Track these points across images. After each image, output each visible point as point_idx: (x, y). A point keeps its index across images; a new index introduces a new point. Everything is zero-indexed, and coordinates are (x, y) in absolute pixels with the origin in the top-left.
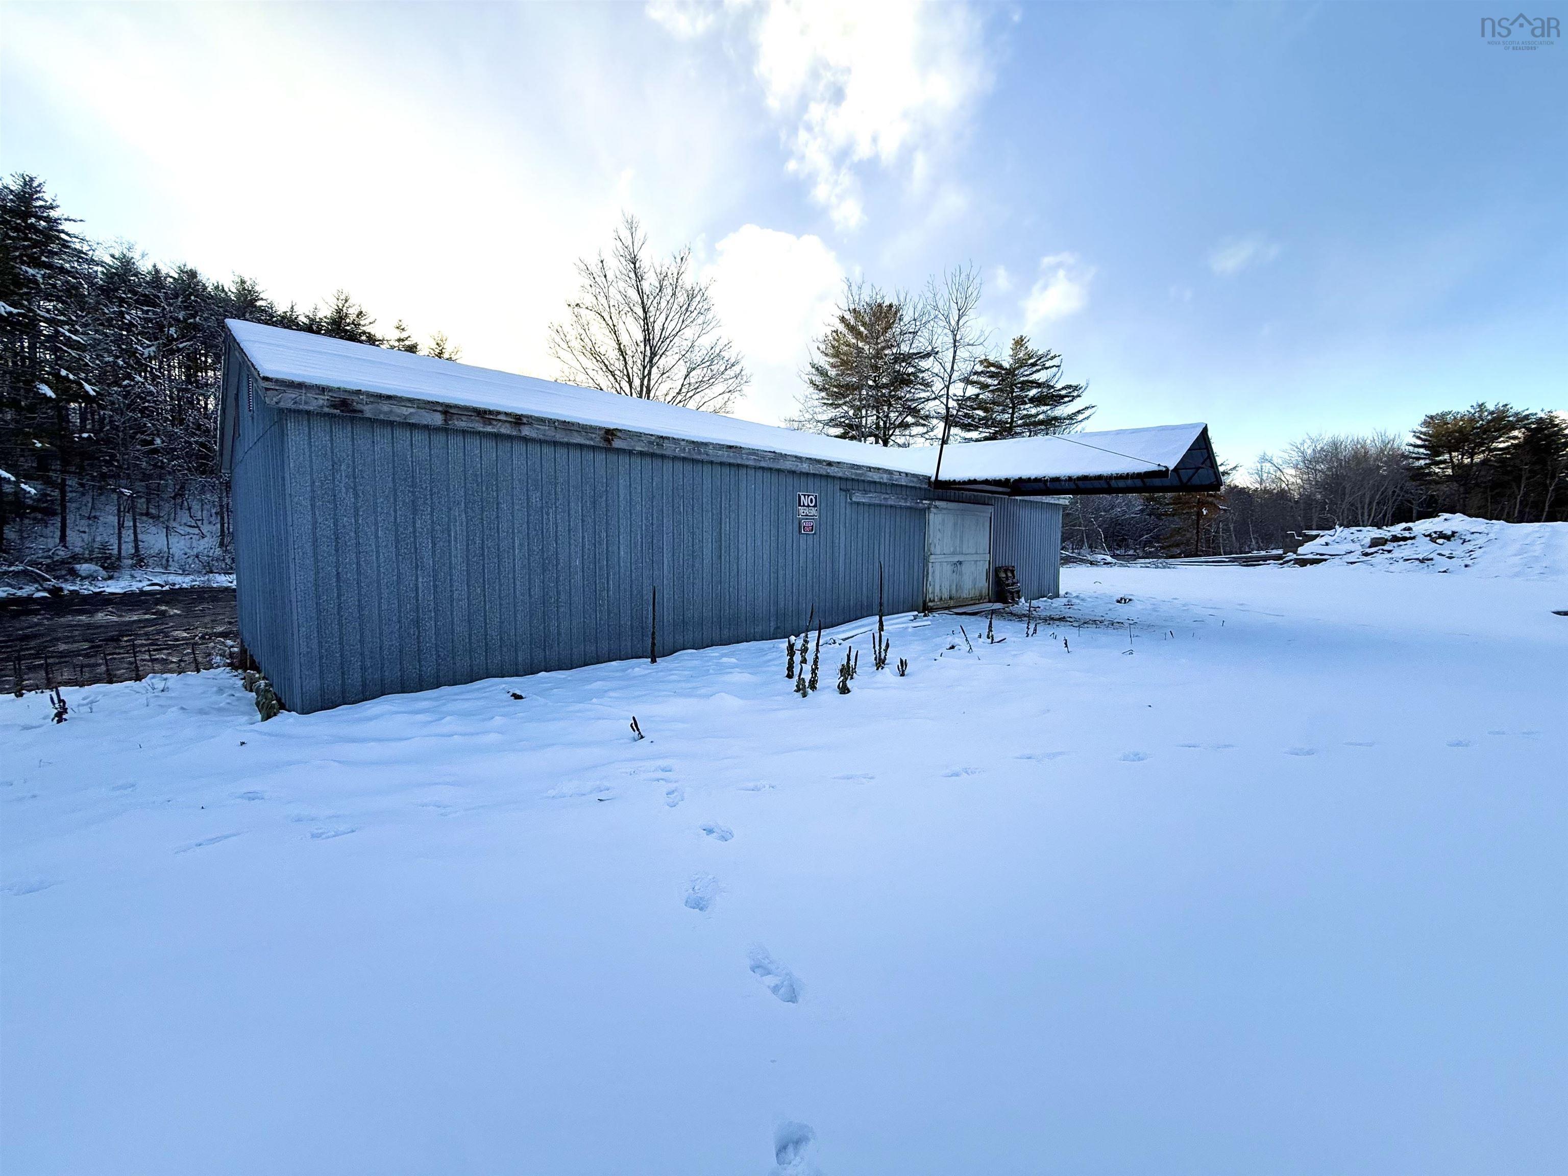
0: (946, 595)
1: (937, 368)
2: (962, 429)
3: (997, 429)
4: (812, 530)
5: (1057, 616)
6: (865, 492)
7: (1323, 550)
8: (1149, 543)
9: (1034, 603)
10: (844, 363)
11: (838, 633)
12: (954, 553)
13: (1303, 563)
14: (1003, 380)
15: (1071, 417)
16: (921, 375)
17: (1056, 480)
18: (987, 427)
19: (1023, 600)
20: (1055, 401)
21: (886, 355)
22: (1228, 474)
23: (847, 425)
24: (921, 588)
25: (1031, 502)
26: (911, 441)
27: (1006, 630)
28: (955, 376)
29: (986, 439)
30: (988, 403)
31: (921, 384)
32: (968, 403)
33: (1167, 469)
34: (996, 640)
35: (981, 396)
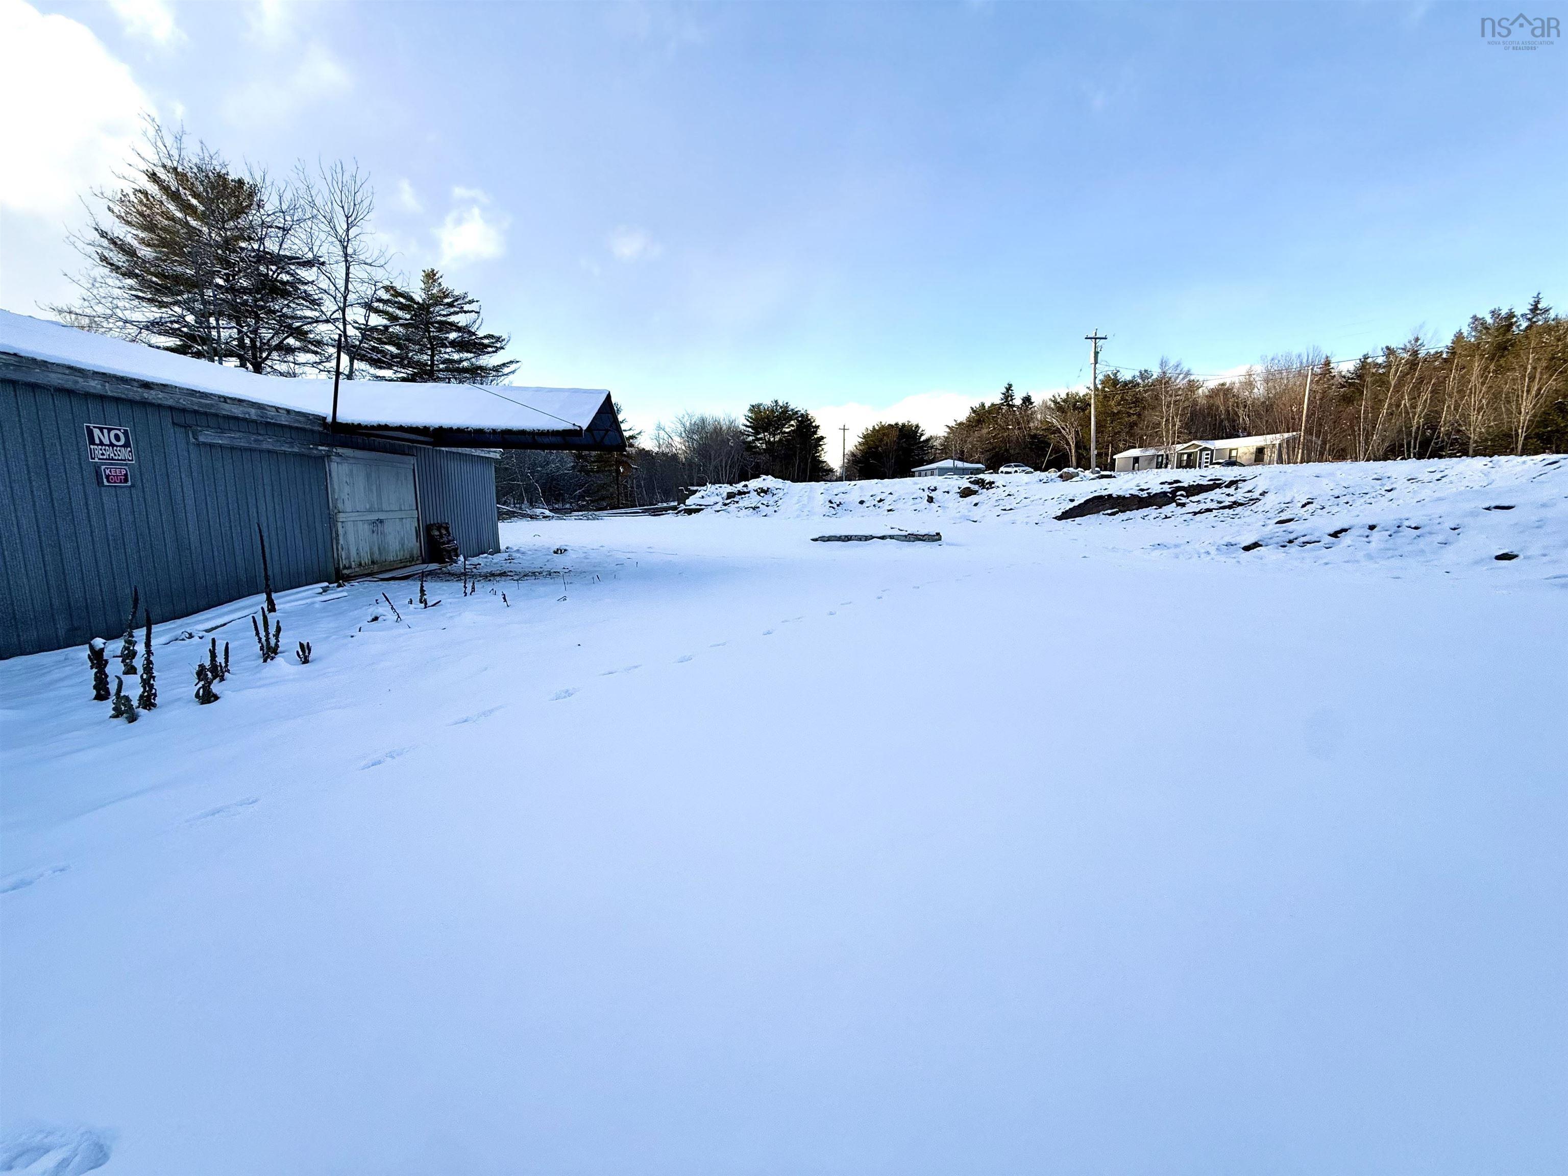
0: (366, 559)
1: (324, 284)
2: (370, 365)
3: (415, 371)
4: (126, 481)
5: (498, 572)
6: (222, 430)
7: (702, 502)
8: (581, 497)
9: (475, 560)
10: (163, 243)
11: (200, 622)
12: (370, 511)
13: (690, 512)
14: (415, 315)
15: (497, 369)
16: (302, 287)
17: (480, 432)
18: (404, 367)
19: (462, 558)
20: (478, 349)
21: (242, 249)
22: (636, 438)
23: (186, 335)
24: (330, 554)
25: (460, 454)
26: (298, 370)
27: (441, 592)
28: (351, 297)
29: (404, 380)
30: (401, 339)
31: (304, 299)
32: (375, 335)
33: (581, 429)
34: (429, 604)
35: (391, 330)
